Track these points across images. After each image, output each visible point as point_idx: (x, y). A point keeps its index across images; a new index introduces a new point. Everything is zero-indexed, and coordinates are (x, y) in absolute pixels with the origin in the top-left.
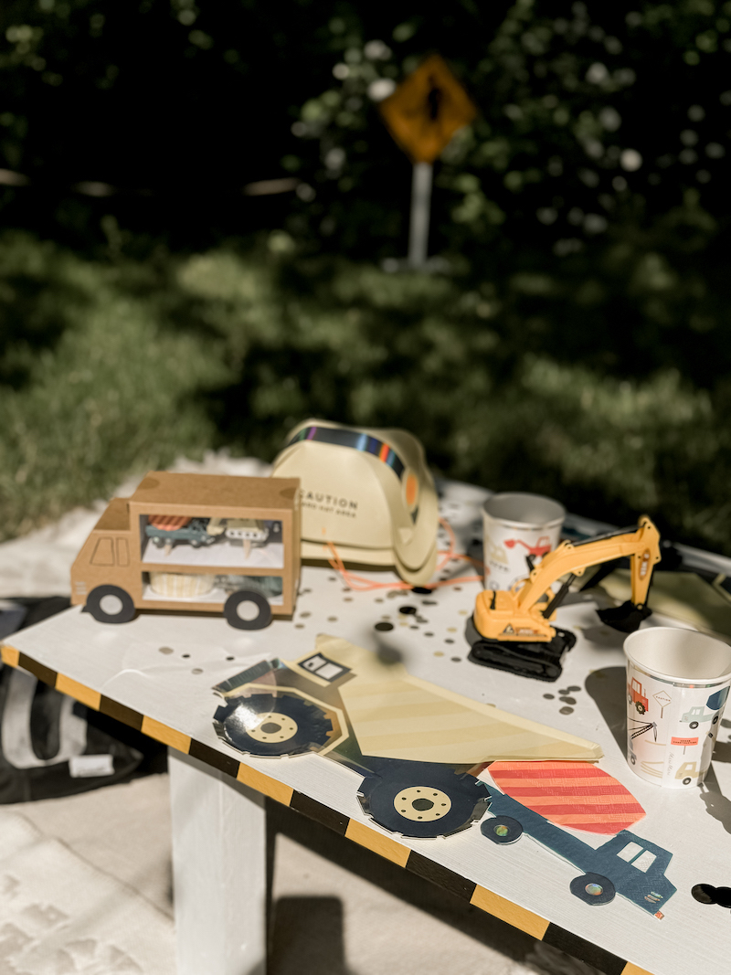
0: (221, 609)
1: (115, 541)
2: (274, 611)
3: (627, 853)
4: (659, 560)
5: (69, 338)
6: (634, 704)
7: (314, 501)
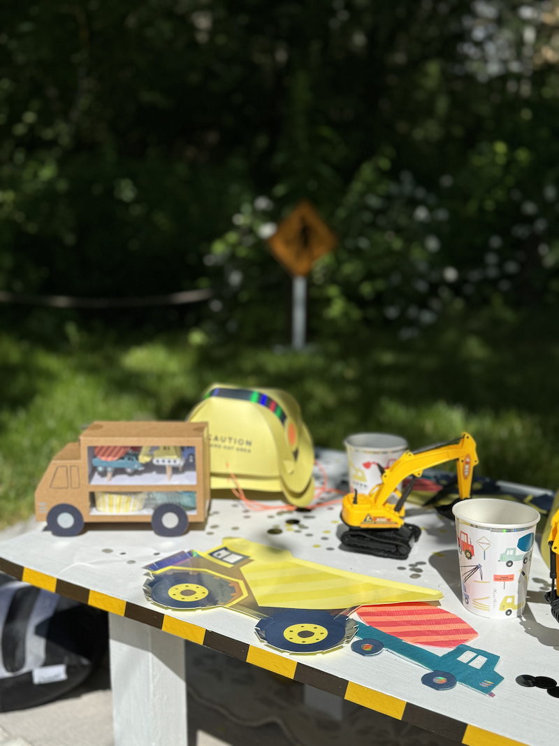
0: (149, 520)
1: (69, 468)
2: (191, 520)
3: (465, 658)
4: (477, 463)
5: (39, 401)
6: (463, 552)
7: (219, 443)
